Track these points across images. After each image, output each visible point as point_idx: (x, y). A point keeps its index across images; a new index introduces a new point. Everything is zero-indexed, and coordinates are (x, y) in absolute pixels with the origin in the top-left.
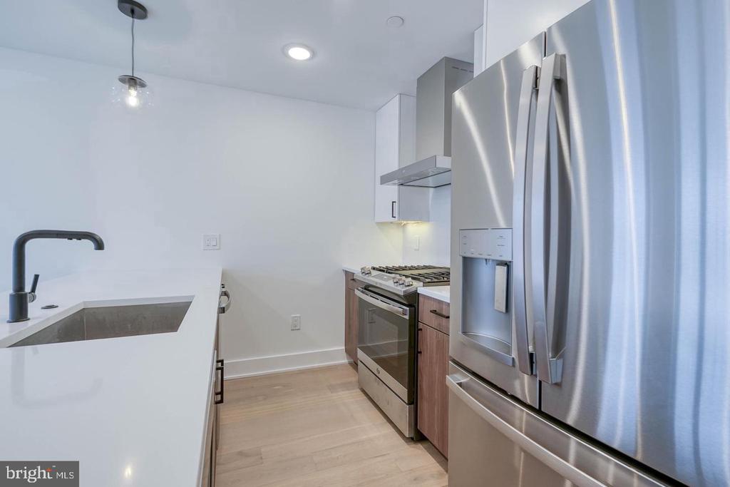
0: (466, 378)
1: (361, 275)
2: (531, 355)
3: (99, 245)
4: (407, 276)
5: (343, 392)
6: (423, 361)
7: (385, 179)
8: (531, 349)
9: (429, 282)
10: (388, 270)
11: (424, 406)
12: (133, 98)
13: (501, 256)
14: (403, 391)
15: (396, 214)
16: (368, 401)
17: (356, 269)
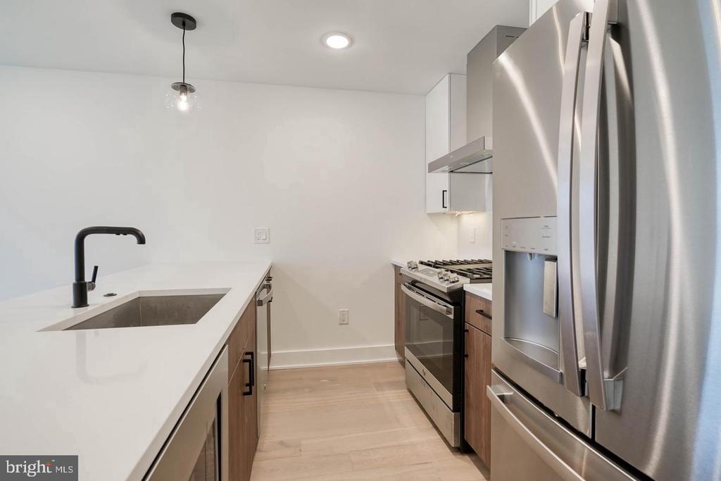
0: (509, 392)
1: (408, 270)
2: (583, 372)
3: (141, 240)
4: (452, 272)
5: (389, 392)
6: (470, 366)
7: (433, 167)
8: (582, 364)
9: (477, 279)
10: (436, 265)
11: (471, 415)
12: (183, 102)
13: (546, 250)
14: (449, 397)
15: (447, 204)
16: (415, 402)
17: (403, 263)
